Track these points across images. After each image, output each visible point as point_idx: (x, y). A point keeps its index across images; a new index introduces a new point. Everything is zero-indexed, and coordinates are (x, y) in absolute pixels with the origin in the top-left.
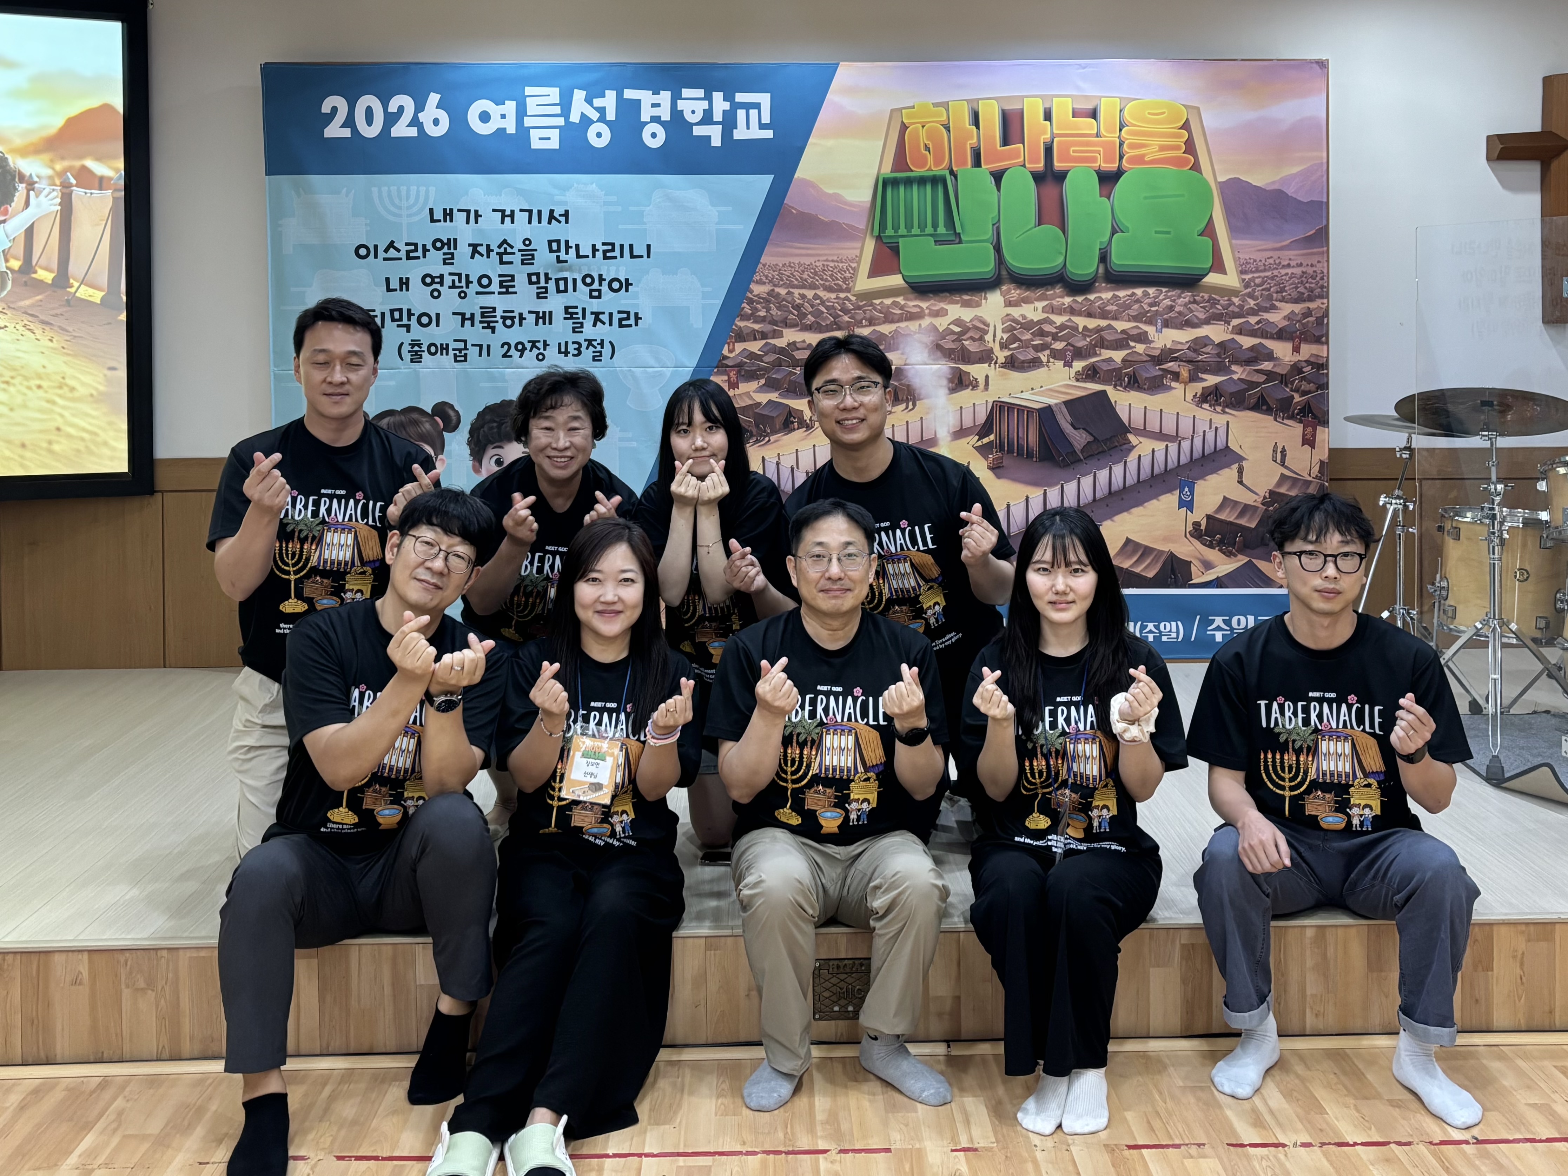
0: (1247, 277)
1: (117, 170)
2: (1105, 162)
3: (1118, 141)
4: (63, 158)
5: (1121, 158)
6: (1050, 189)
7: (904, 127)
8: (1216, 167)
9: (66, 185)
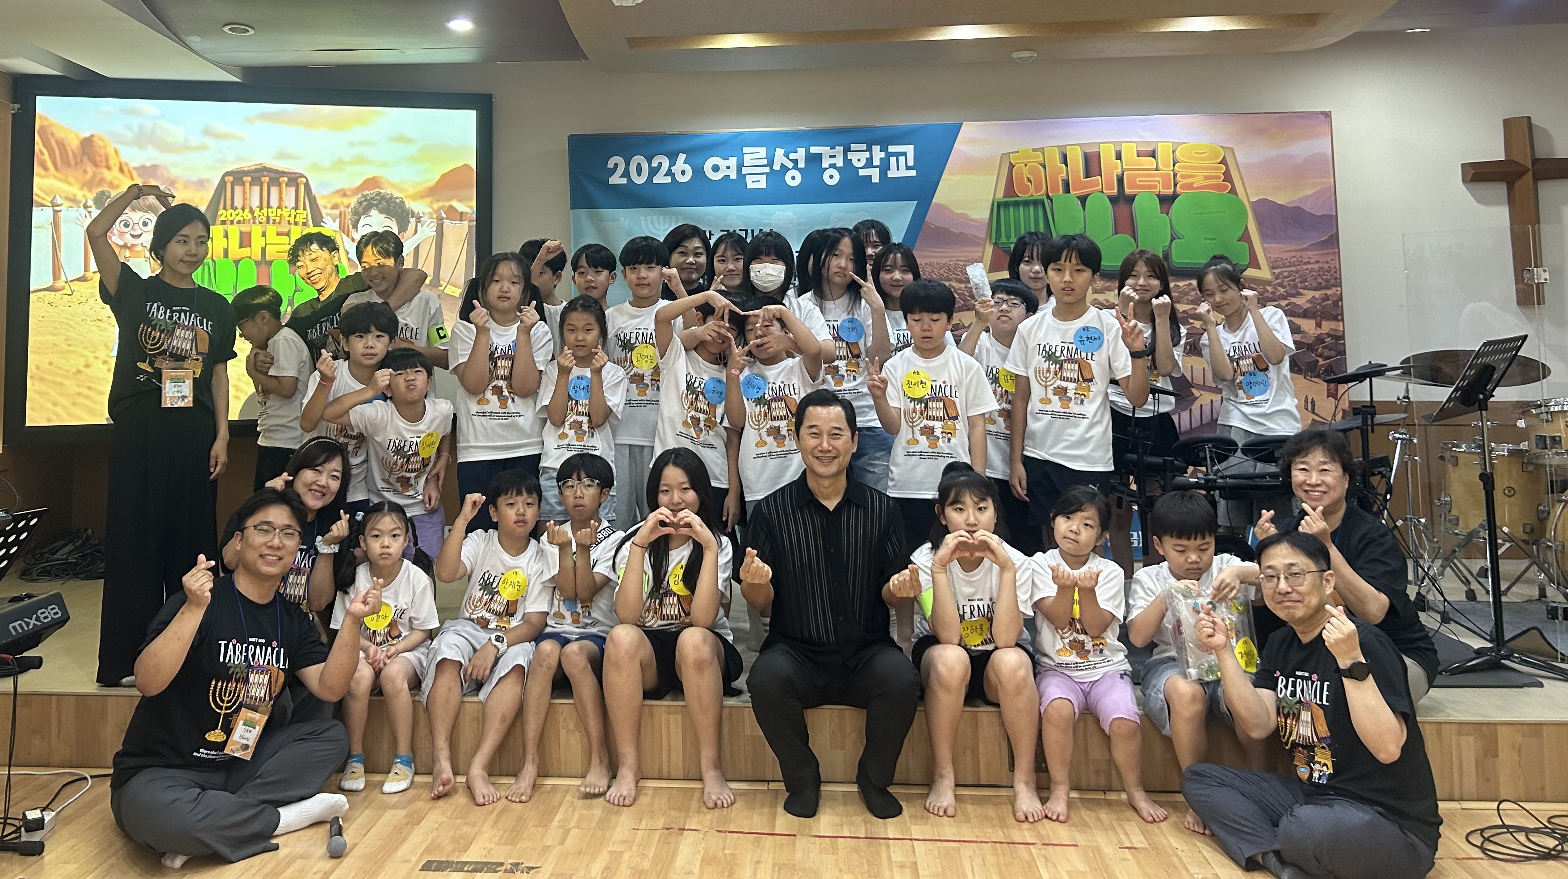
0: (1277, 271)
1: (471, 208)
2: (1163, 188)
3: (1172, 173)
4: (438, 201)
5: (1175, 185)
6: (1123, 209)
7: (1012, 166)
8: (1249, 191)
9: (440, 219)
